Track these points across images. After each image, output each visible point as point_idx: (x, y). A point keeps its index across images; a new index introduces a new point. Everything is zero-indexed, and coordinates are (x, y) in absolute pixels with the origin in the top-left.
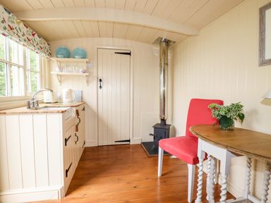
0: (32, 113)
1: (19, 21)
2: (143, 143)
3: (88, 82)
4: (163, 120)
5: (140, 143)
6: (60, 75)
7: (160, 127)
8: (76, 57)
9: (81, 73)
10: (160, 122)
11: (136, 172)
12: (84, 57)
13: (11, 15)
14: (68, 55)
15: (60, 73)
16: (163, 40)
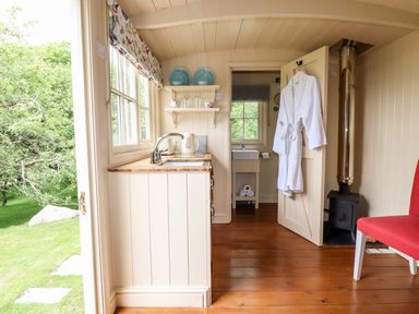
1: (135, 30)
6: (176, 113)
9: (207, 109)
12: (211, 82)
13: (128, 21)
14: (187, 80)
15: (177, 109)
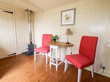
2: (23, 53)
4: (31, 43)
5: (21, 53)
7: (30, 45)
10: (30, 44)
11: (26, 63)
16: (29, 10)
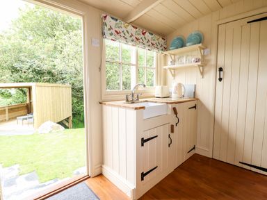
0: (125, 107)
1: (126, 24)
3: (202, 73)
6: (174, 69)
8: (188, 44)
9: (193, 64)
13: (118, 22)
